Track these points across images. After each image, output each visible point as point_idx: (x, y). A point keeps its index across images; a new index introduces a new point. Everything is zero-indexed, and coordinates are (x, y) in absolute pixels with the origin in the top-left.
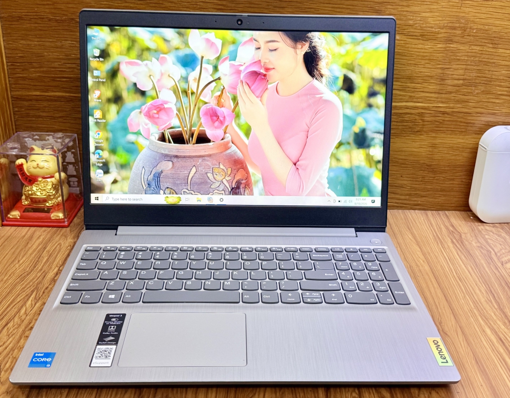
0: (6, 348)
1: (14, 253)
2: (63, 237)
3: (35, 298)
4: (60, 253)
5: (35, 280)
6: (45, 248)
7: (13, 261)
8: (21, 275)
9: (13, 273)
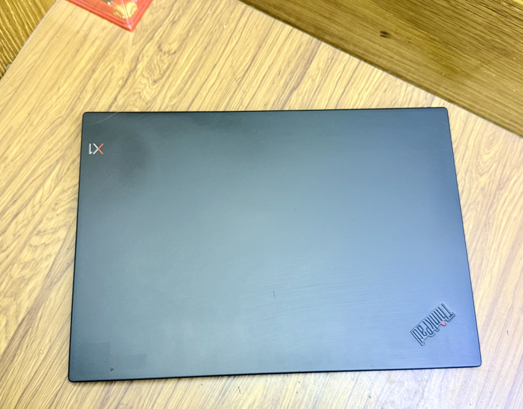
0: (8, 257)
1: (58, 67)
2: (121, 54)
3: (57, 176)
4: (108, 90)
5: (66, 138)
6: (94, 71)
7: (53, 86)
8: (53, 123)
9: (47, 112)
